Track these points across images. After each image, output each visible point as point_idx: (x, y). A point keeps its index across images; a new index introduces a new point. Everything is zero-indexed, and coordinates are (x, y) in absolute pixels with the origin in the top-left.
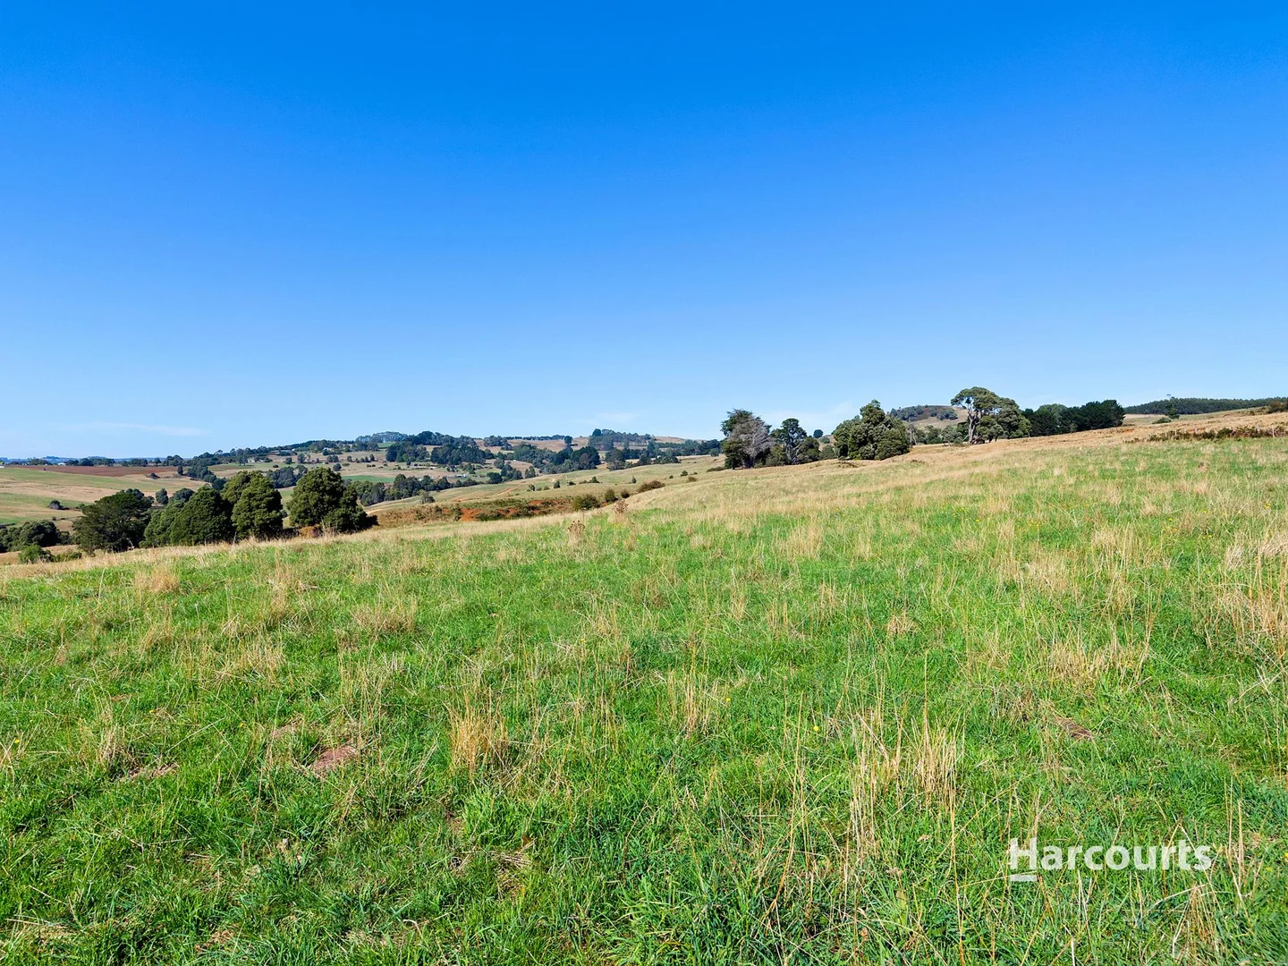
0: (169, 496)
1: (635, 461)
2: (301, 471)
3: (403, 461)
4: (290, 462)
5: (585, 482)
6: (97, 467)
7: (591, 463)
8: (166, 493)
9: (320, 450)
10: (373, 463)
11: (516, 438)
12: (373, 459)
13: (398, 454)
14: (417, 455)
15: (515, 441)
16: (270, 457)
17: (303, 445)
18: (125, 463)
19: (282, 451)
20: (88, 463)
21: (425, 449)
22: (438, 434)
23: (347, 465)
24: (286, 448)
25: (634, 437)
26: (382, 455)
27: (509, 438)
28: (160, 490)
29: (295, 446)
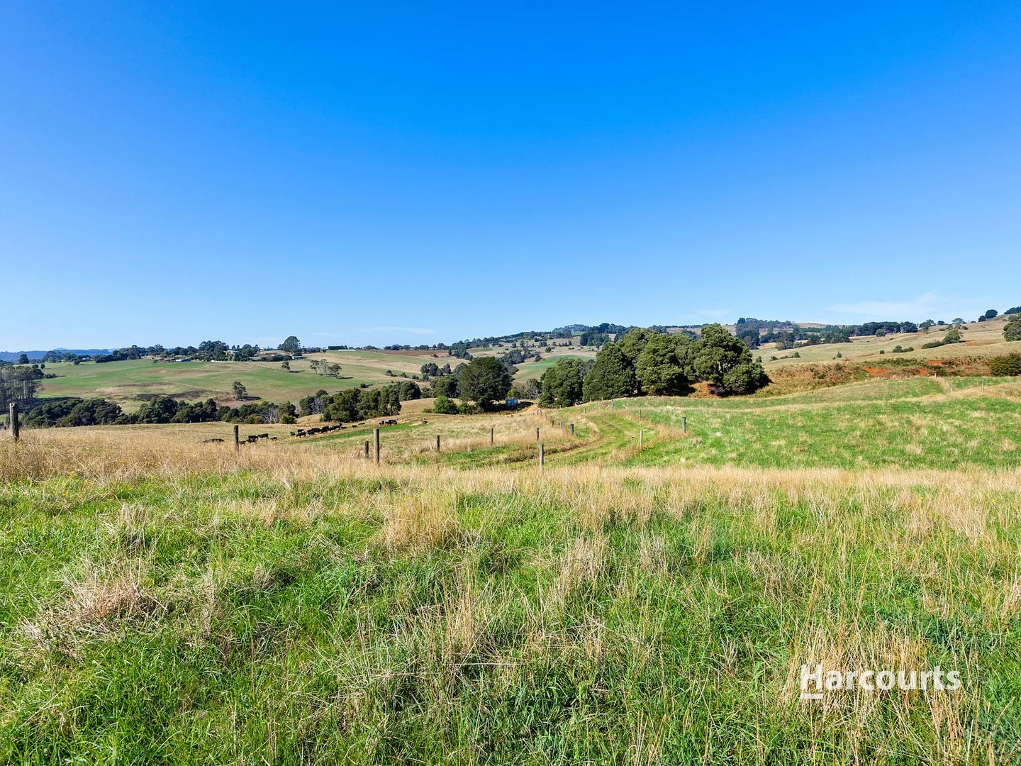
0: (452, 369)
1: (805, 341)
2: (525, 352)
3: (592, 345)
4: (515, 346)
5: (787, 357)
6: (401, 351)
7: (753, 344)
8: (449, 366)
9: (532, 338)
10: (571, 347)
11: (673, 327)
12: (570, 344)
13: (589, 340)
14: (602, 341)
15: (672, 329)
16: (502, 343)
17: (517, 335)
18: (416, 348)
19: (507, 339)
20: (396, 348)
21: (608, 336)
22: (613, 325)
23: (554, 348)
24: (509, 337)
25: (775, 324)
26: (577, 341)
27: (667, 327)
28: (446, 364)
29: (513, 336)
